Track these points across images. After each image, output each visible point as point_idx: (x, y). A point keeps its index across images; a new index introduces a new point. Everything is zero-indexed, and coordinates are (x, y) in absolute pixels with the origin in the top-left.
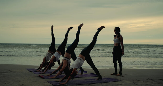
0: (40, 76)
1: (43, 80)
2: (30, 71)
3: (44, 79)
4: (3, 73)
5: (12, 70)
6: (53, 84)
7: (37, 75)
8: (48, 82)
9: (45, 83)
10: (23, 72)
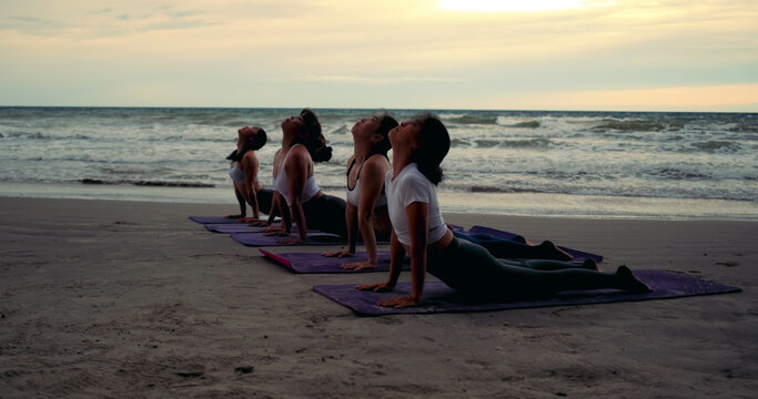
0: (269, 258)
1: (290, 279)
2: (214, 231)
3: (294, 272)
4: (72, 236)
5: (118, 223)
6: (349, 304)
7: (256, 252)
8: (315, 291)
9: (300, 295)
10: (175, 233)
